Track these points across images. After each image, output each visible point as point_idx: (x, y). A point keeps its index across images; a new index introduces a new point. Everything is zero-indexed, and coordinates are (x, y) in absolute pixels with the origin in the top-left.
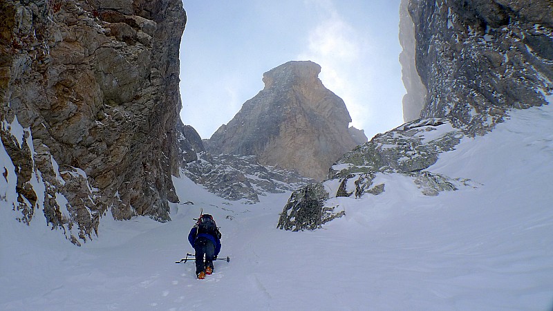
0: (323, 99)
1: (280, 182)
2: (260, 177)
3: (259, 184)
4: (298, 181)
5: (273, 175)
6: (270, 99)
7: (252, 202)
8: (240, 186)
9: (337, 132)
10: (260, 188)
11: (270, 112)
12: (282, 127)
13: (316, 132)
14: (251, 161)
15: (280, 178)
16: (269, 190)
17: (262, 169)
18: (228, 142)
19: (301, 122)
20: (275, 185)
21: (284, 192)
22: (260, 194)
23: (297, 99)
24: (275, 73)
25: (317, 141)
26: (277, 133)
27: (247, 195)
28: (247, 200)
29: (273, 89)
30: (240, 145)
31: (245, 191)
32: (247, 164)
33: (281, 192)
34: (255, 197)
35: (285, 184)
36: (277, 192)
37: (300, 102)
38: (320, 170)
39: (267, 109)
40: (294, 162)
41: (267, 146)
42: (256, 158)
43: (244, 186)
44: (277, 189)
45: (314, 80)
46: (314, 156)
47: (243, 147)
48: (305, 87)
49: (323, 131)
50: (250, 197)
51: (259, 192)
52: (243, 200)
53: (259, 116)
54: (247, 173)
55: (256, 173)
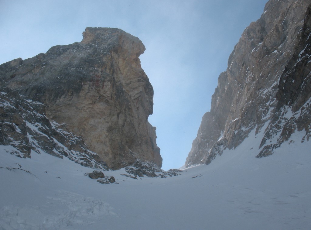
0: (136, 79)
1: (60, 145)
2: (40, 129)
3: (36, 137)
4: (81, 151)
5: (55, 134)
6: (83, 54)
7: (21, 154)
8: (13, 129)
9: (137, 117)
10: (35, 142)
11: (78, 66)
12: (86, 87)
13: (118, 107)
14: (36, 108)
15: (62, 140)
16: (46, 149)
17: (46, 122)
18: (18, 78)
19: (107, 90)
20: (54, 146)
21: (62, 157)
22: (34, 149)
23: (112, 66)
24: (99, 32)
25: (116, 117)
26: (78, 90)
27: (17, 143)
28: (15, 149)
29: (91, 46)
30: (31, 86)
31: (17, 137)
32: (30, 109)
33: (58, 156)
34: (27, 150)
35: (66, 149)
36: (54, 154)
37: (113, 71)
38: (108, 148)
39: (76, 62)
40: (84, 129)
41: (61, 100)
42: (44, 107)
43: (18, 130)
44: (54, 150)
45: (135, 57)
46: (108, 131)
47: (33, 89)
48: (124, 59)
49: (125, 110)
50: (21, 148)
51: (33, 146)
52: (10, 148)
53: (64, 66)
54: (27, 119)
55: (37, 124)
